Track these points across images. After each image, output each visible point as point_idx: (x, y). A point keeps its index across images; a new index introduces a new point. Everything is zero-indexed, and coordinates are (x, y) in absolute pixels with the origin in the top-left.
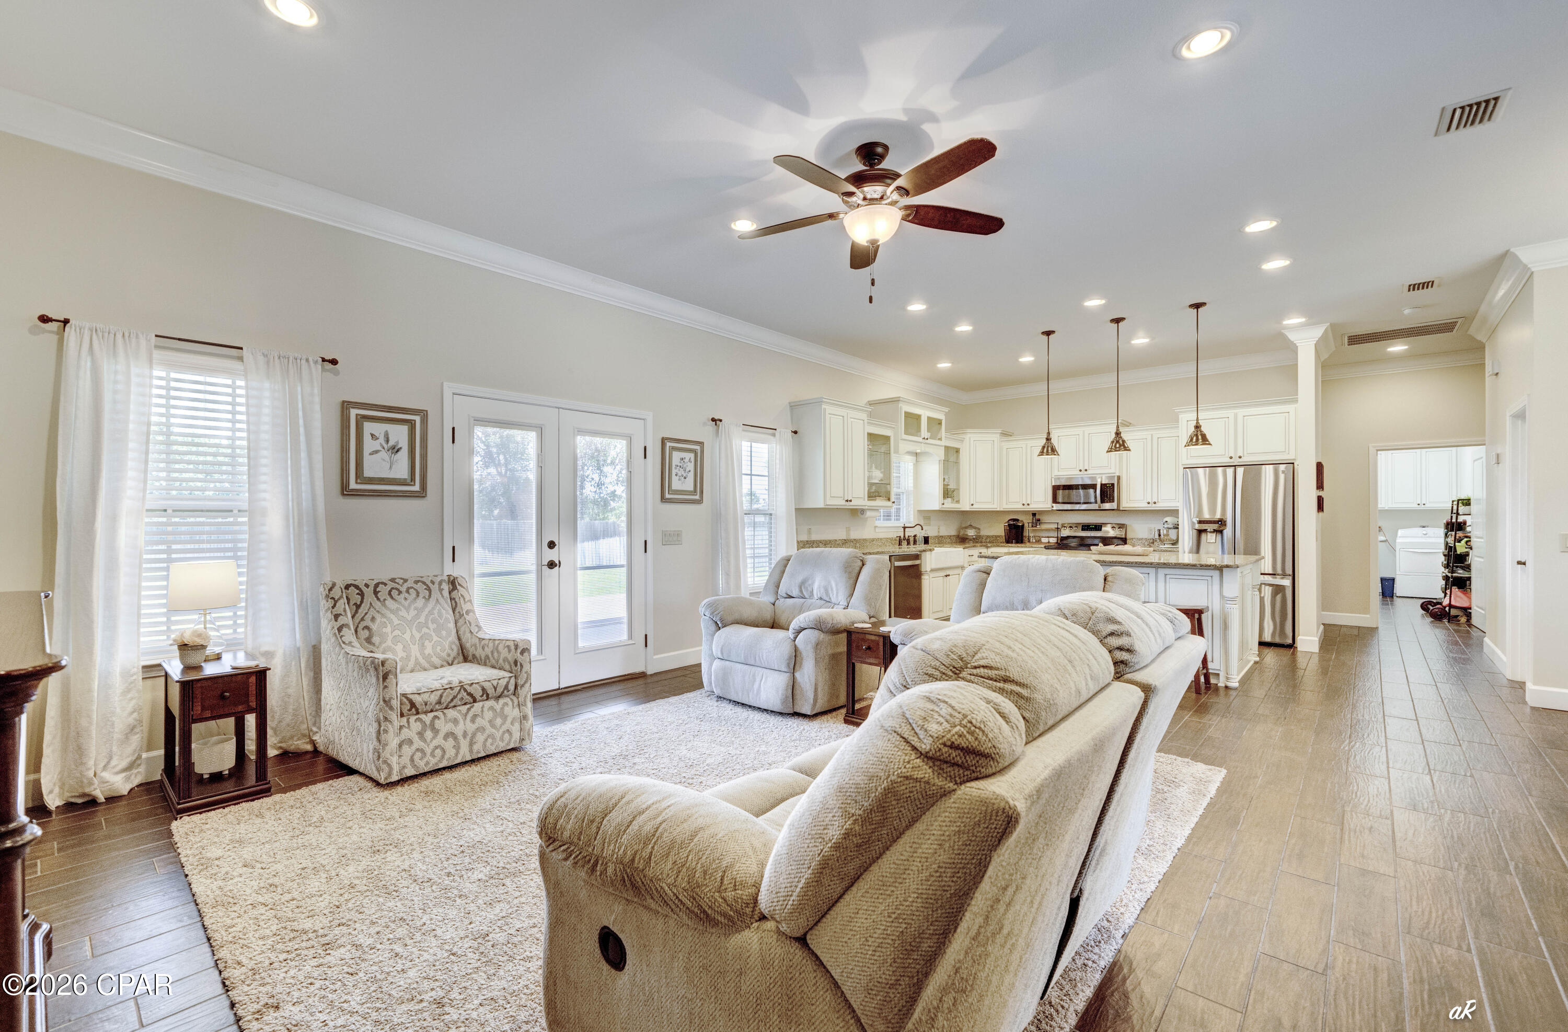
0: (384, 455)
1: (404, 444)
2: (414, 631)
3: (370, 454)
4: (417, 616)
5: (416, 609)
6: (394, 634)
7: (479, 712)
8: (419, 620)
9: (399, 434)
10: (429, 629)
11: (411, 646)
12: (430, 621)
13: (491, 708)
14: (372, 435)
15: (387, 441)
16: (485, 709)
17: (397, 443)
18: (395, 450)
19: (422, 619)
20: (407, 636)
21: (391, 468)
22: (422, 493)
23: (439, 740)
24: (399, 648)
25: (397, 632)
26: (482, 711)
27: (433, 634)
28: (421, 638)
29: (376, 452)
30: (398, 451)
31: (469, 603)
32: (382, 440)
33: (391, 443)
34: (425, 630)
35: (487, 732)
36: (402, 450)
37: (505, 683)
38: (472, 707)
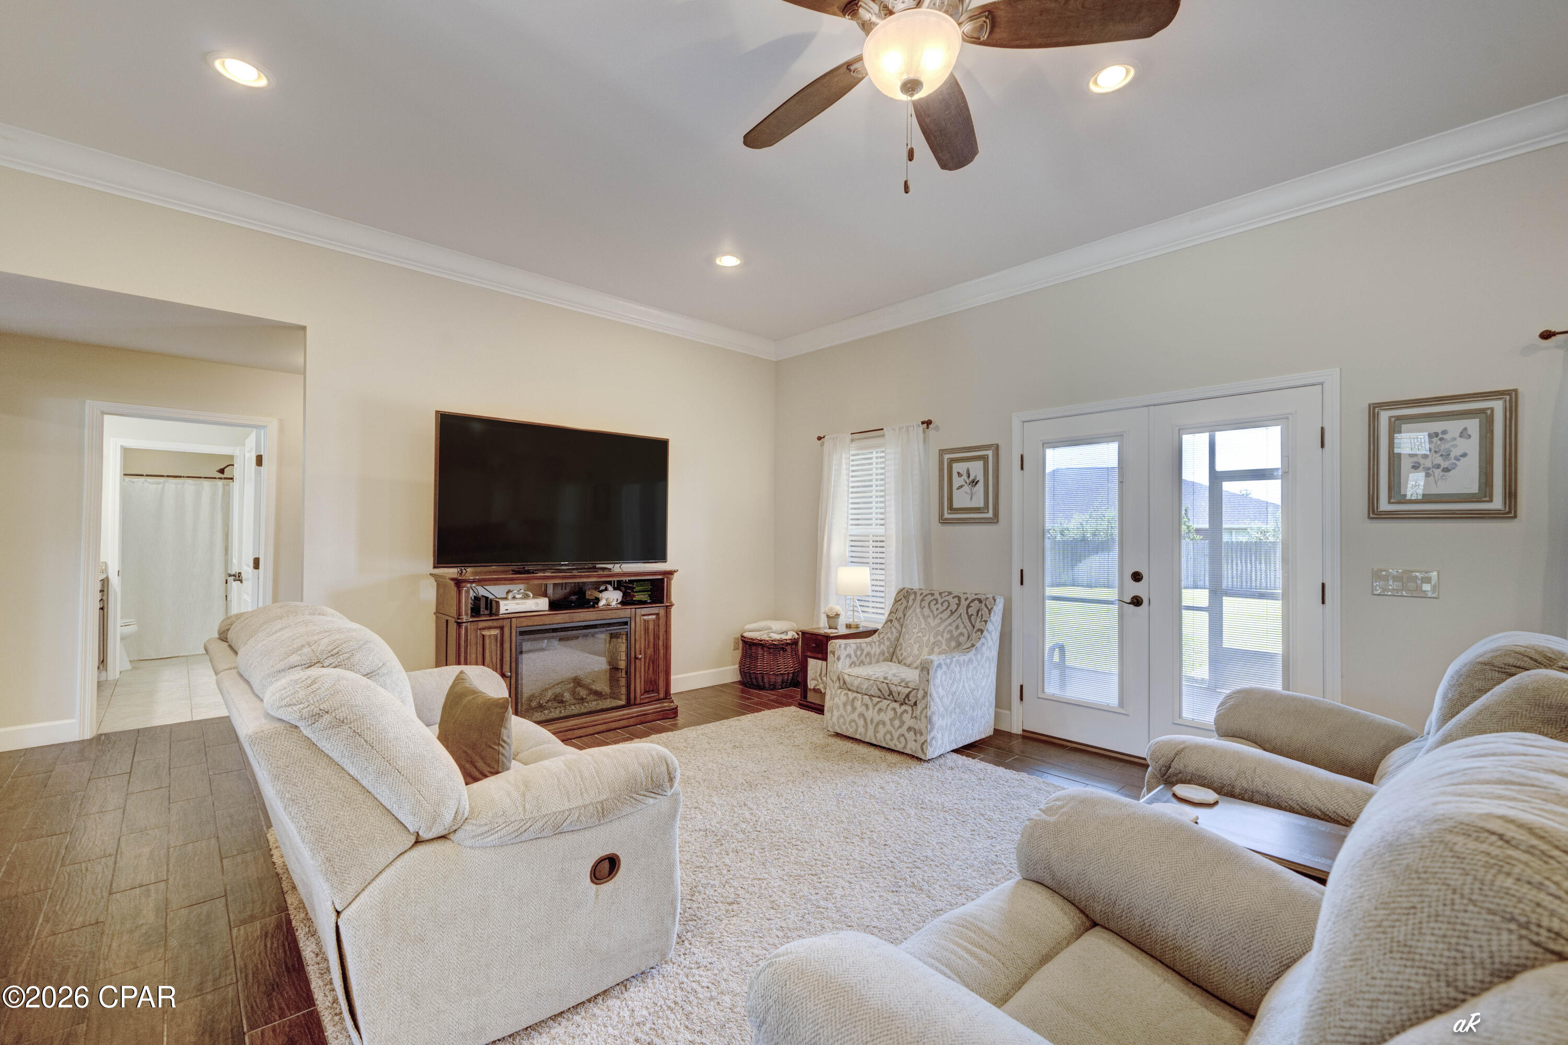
0: (966, 488)
1: (980, 478)
2: (931, 636)
3: (958, 489)
4: (939, 625)
5: (941, 618)
6: (918, 635)
7: (884, 708)
8: (939, 629)
9: (976, 468)
10: (943, 637)
11: (925, 647)
12: (946, 632)
13: (894, 709)
14: (958, 473)
15: (969, 477)
16: (889, 708)
17: (976, 477)
18: (974, 483)
19: (941, 629)
20: (925, 639)
21: (971, 499)
22: (995, 519)
23: (855, 716)
24: (916, 646)
25: (920, 634)
26: (887, 708)
27: (944, 642)
28: (934, 643)
29: (961, 487)
30: (977, 483)
31: (983, 623)
32: (965, 476)
33: (972, 478)
34: (939, 638)
35: (887, 727)
36: (979, 483)
37: (907, 692)
38: (881, 701)
